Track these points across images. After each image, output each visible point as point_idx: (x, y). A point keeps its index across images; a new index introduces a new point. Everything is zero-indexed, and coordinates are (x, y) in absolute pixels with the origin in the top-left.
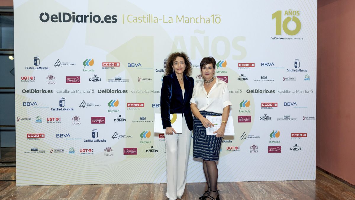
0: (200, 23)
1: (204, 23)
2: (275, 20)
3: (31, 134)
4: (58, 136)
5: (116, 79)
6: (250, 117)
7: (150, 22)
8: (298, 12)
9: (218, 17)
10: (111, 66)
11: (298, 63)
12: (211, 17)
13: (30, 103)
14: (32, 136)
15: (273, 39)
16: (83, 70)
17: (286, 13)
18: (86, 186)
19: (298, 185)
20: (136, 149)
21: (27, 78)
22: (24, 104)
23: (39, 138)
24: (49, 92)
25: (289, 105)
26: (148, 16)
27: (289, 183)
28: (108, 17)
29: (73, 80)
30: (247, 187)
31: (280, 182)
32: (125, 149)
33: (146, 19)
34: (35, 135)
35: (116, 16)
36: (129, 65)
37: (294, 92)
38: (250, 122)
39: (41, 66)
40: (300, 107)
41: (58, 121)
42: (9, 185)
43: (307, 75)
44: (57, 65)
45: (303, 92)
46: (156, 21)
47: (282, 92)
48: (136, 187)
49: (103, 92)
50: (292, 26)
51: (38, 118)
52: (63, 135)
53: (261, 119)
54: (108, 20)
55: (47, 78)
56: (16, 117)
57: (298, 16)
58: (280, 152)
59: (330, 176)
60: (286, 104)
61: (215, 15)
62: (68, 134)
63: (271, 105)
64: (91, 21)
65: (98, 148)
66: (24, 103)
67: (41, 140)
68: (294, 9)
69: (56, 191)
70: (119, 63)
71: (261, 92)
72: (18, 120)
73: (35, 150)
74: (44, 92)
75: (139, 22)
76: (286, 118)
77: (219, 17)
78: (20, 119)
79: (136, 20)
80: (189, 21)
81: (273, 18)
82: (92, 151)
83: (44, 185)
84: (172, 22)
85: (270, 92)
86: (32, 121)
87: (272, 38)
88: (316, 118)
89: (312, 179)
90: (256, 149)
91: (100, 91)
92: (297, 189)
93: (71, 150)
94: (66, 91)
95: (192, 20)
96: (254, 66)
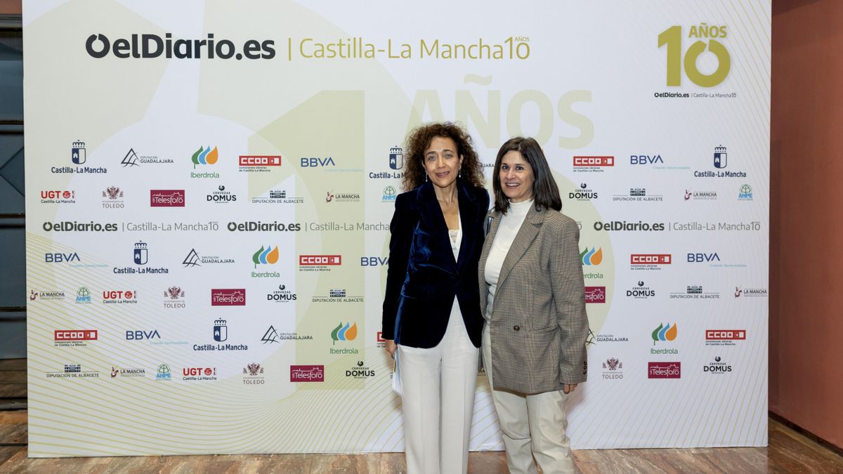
0: (479, 57)
1: (489, 57)
2: (665, 48)
3: (63, 331)
4: (130, 335)
5: (273, 195)
6: (603, 289)
7: (355, 56)
8: (723, 29)
9: (524, 42)
10: (261, 164)
11: (723, 156)
12: (506, 42)
13: (63, 257)
14: (67, 335)
15: (661, 95)
16: (192, 175)
17: (693, 31)
18: (199, 458)
19: (722, 461)
20: (322, 367)
21: (56, 194)
22: (47, 258)
23: (84, 342)
24: (108, 227)
25: (701, 259)
26: (349, 42)
27: (701, 454)
28: (252, 46)
29: (168, 198)
30: (597, 462)
31: (678, 452)
32: (293, 368)
33: (345, 49)
34: (75, 333)
35: (272, 42)
36: (305, 162)
37: (714, 228)
38: (603, 301)
39: (88, 165)
40: (727, 266)
41: (131, 300)
42: (9, 456)
43: (746, 186)
44: (128, 163)
45: (736, 227)
46: (370, 54)
47: (681, 228)
48: (322, 461)
49: (240, 227)
50: (708, 63)
51: (82, 293)
52: (144, 335)
53: (629, 293)
54: (252, 53)
55: (104, 195)
56: (29, 290)
57: (722, 39)
58: (678, 376)
59: (804, 437)
60: (692, 258)
61: (516, 39)
62: (156, 332)
63: (655, 259)
64: (211, 56)
65: (228, 365)
66: (48, 256)
67: (88, 346)
68: (713, 22)
69: (127, 471)
70: (280, 157)
71: (630, 227)
72: (33, 297)
73: (75, 371)
74: (95, 227)
75: (328, 57)
76: (695, 291)
77: (525, 44)
78: (37, 294)
79: (321, 52)
80: (450, 52)
81: (660, 44)
82: (213, 373)
83: (96, 457)
84: (410, 56)
85: (654, 227)
86: (66, 299)
87: (657, 95)
88: (768, 292)
89: (758, 445)
90: (618, 369)
91: (232, 227)
92: (721, 470)
93: (162, 370)
94: (150, 227)
95: (460, 50)
96: (613, 165)
